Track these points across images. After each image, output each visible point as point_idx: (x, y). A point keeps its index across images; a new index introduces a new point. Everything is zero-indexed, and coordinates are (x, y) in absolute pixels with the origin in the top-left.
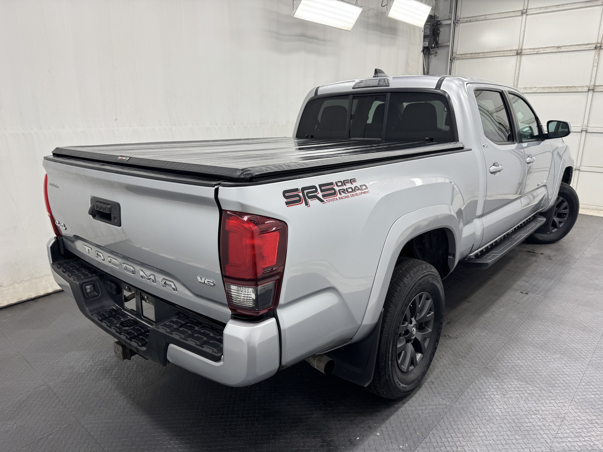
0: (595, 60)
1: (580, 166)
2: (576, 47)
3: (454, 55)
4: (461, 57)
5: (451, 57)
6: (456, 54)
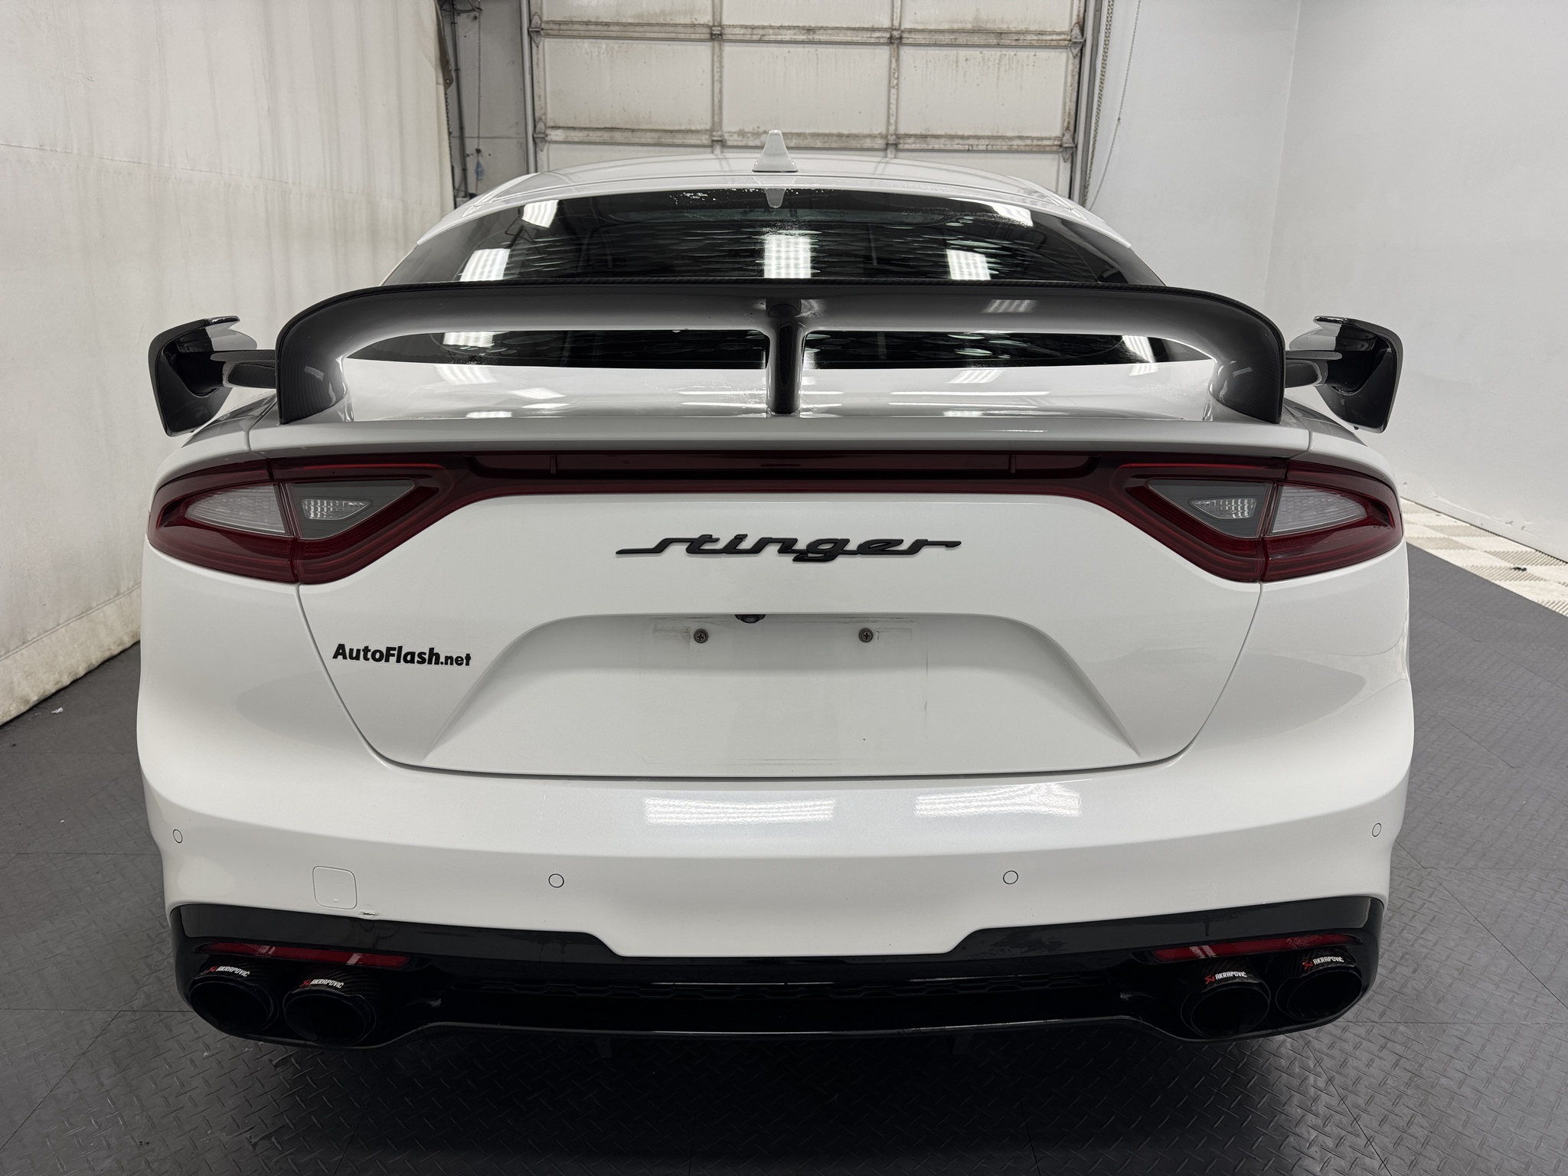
0: (892, 71)
2: (849, 33)
3: (536, 20)
4: (559, 30)
5: (528, 27)
6: (541, 20)
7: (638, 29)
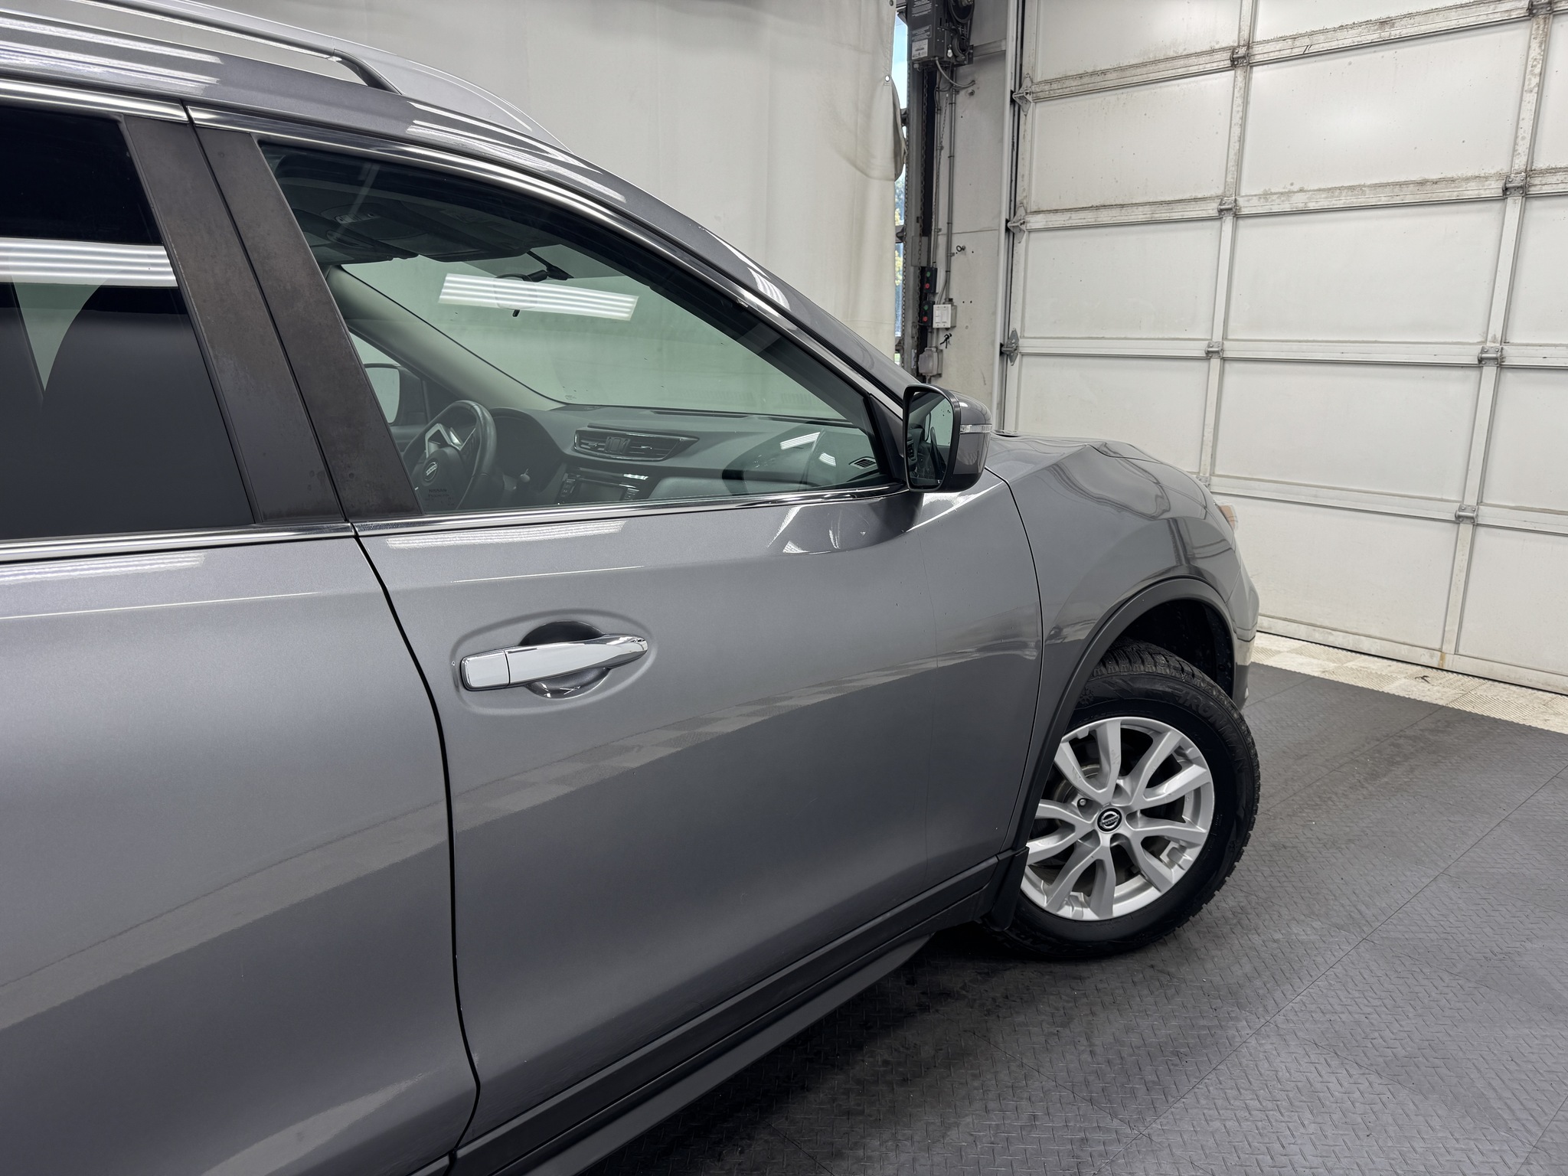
0: (1530, 63)
1: (1480, 502)
2: (1453, 14)
3: (1026, 83)
4: (1049, 91)
5: (1012, 92)
6: (1032, 82)
7: (1139, 71)
